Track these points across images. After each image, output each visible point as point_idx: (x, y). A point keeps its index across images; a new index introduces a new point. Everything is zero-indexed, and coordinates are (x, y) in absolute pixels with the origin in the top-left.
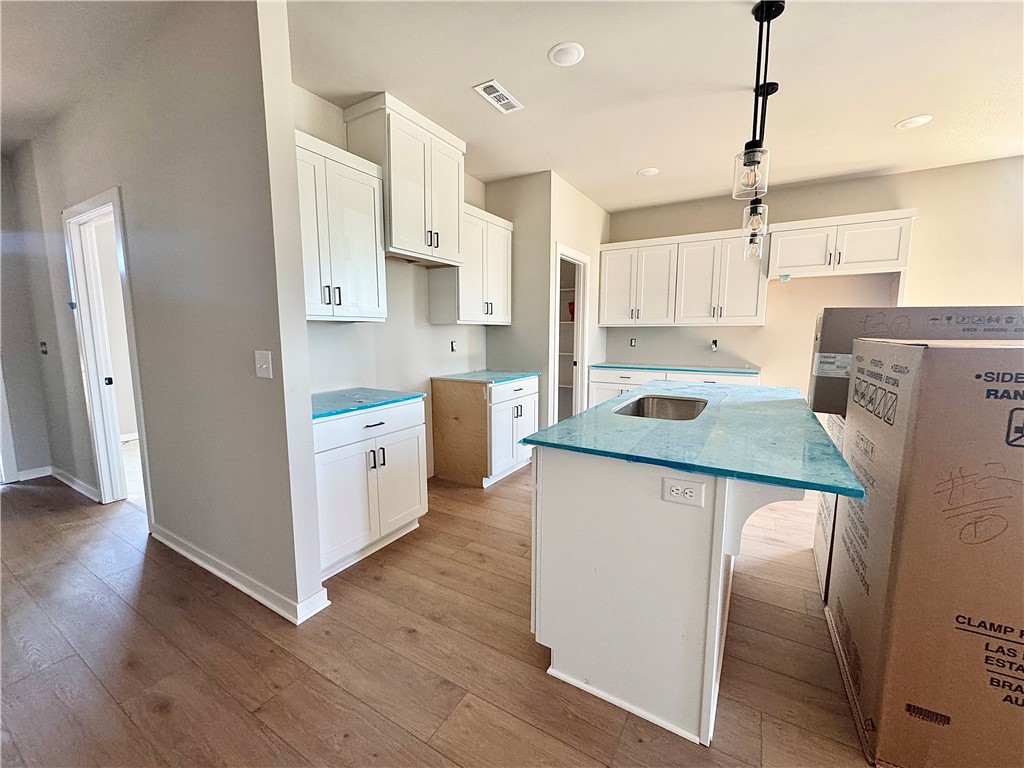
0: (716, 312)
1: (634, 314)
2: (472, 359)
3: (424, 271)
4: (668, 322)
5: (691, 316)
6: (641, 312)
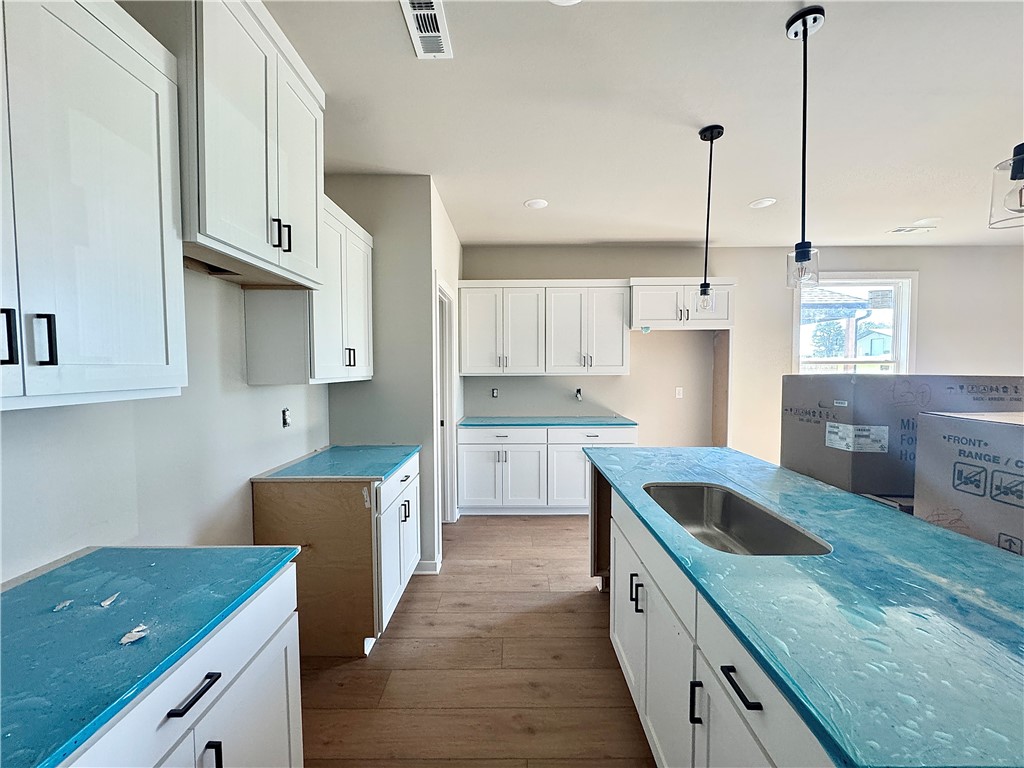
0: (586, 361)
1: (501, 361)
2: (311, 433)
3: (237, 292)
4: (539, 371)
5: (561, 365)
6: (509, 361)
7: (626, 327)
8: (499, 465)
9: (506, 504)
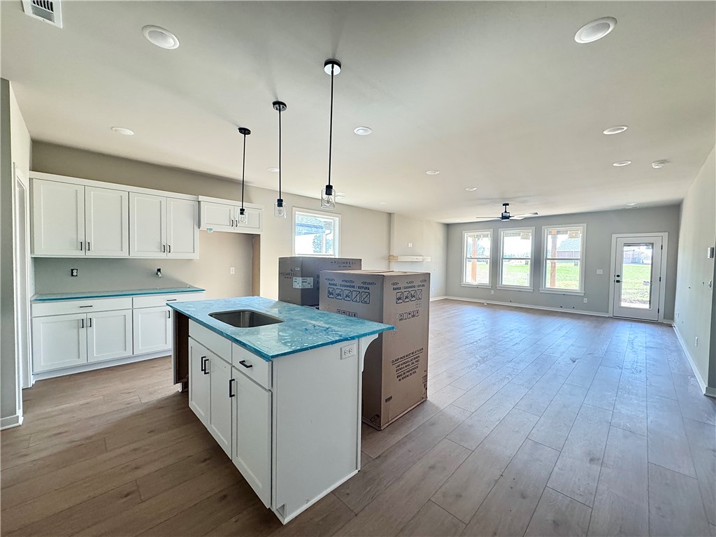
0: (165, 249)
1: (84, 246)
4: (124, 255)
6: (92, 246)
7: (196, 228)
8: (83, 331)
9: (91, 360)
